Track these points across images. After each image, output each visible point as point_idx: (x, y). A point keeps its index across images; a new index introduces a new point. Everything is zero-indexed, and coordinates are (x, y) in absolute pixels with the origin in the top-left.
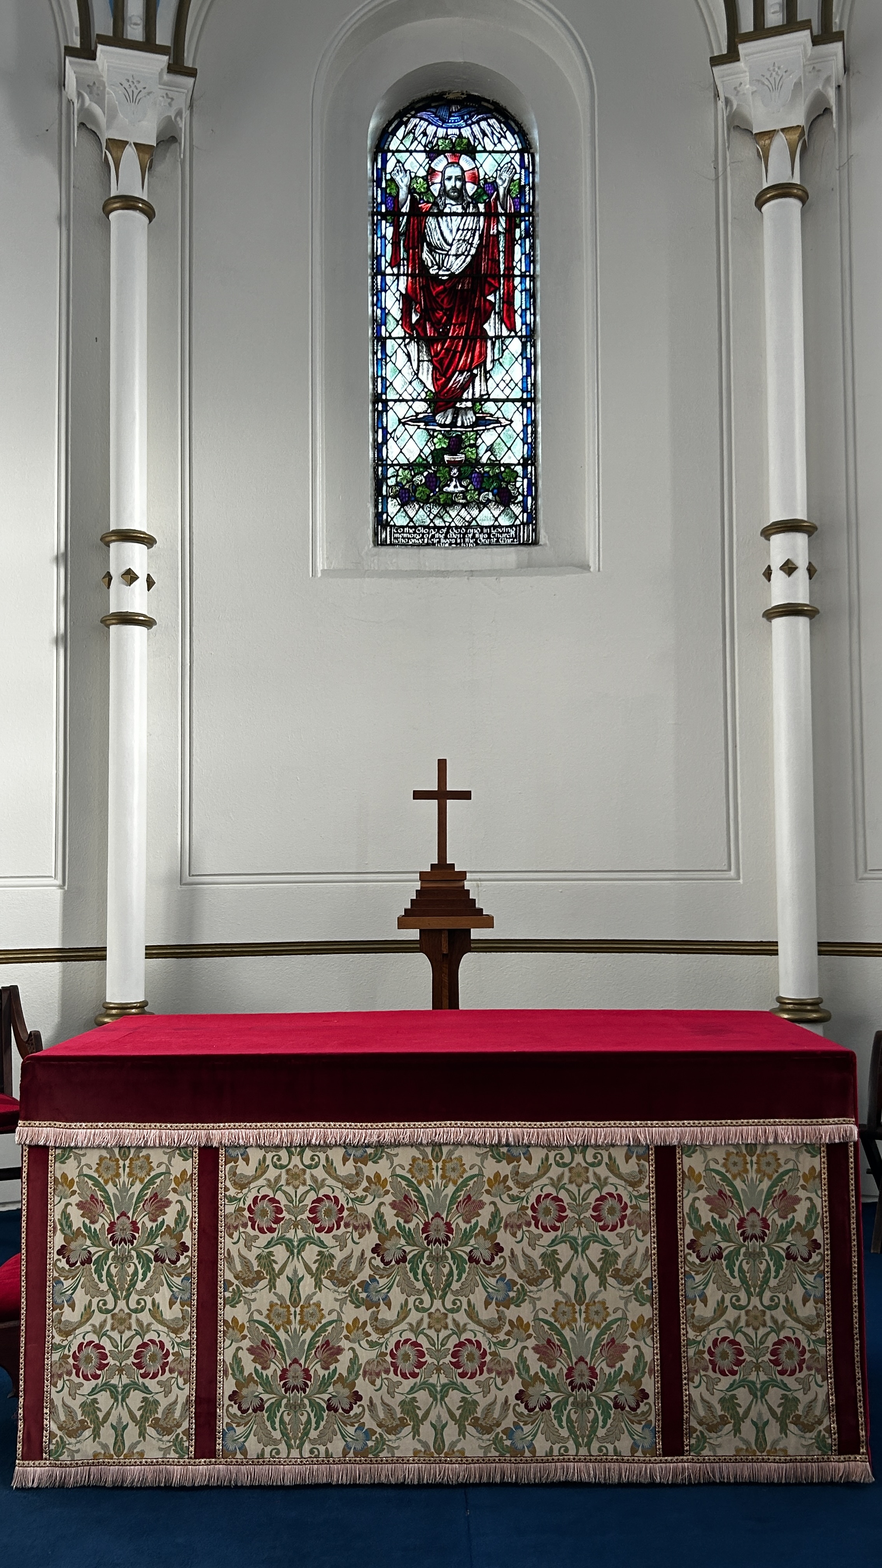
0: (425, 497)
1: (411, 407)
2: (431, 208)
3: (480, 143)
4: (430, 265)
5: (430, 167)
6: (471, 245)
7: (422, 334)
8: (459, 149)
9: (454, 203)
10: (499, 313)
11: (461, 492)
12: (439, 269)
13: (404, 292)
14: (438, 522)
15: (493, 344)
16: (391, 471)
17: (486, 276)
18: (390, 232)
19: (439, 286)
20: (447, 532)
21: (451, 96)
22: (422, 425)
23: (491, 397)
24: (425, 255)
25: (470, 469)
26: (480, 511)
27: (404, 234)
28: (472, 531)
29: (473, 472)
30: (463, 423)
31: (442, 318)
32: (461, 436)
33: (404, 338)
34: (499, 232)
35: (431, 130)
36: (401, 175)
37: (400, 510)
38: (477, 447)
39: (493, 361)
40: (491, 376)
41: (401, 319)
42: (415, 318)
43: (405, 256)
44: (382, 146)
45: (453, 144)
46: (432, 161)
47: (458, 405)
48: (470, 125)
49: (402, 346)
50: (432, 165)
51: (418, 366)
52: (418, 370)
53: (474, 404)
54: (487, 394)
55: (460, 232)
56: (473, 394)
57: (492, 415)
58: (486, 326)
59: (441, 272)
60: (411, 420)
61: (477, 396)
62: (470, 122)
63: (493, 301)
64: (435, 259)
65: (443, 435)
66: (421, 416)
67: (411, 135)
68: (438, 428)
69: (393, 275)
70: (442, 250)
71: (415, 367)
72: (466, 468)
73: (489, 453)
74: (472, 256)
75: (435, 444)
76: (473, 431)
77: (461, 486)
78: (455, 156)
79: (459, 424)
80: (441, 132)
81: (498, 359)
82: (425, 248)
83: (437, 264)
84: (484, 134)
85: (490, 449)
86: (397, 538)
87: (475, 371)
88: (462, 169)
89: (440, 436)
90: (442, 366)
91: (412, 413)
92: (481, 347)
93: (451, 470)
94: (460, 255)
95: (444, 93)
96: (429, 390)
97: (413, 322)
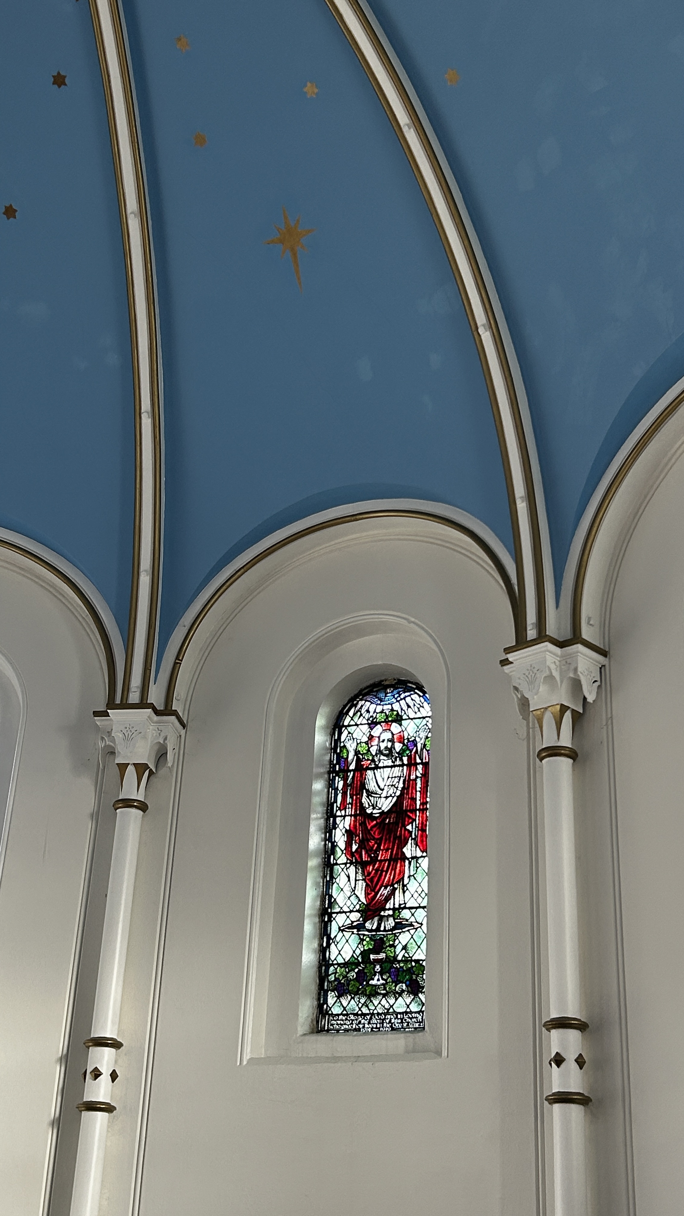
0: (355, 990)
1: (348, 917)
2: (370, 764)
3: (405, 713)
4: (367, 806)
5: (370, 734)
6: (397, 788)
7: (359, 860)
8: (390, 719)
9: (385, 758)
10: (414, 839)
11: (383, 984)
12: (374, 808)
13: (348, 828)
14: (365, 1010)
15: (410, 863)
16: (332, 969)
17: (406, 811)
18: (341, 785)
19: (372, 822)
20: (371, 1018)
21: (387, 683)
22: (355, 931)
23: (407, 906)
24: (364, 800)
25: (389, 965)
26: (396, 1000)
27: (350, 785)
28: (389, 1017)
29: (392, 967)
30: (385, 927)
31: (374, 846)
32: (383, 938)
33: (346, 864)
34: (417, 777)
35: (372, 707)
36: (351, 742)
37: (336, 1001)
38: (395, 947)
39: (409, 877)
40: (407, 889)
41: (345, 849)
42: (354, 847)
43: (351, 801)
44: (338, 724)
45: (387, 716)
46: (372, 729)
47: (382, 913)
48: (398, 701)
49: (345, 870)
50: (372, 733)
51: (355, 884)
52: (355, 888)
53: (394, 912)
54: (405, 903)
55: (390, 779)
56: (394, 904)
57: (407, 920)
58: (405, 850)
59: (375, 811)
60: (348, 928)
61: (397, 906)
62: (399, 699)
63: (411, 830)
64: (370, 801)
65: (371, 938)
66: (355, 924)
67: (359, 713)
68: (366, 933)
69: (341, 816)
70: (376, 794)
71: (353, 886)
72: (386, 965)
73: (404, 951)
74: (398, 797)
75: (364, 946)
76: (392, 934)
77: (383, 979)
78: (388, 724)
79: (382, 928)
80: (379, 709)
81: (413, 876)
82: (365, 794)
83: (373, 805)
84: (409, 706)
85: (405, 948)
86: (332, 1025)
87: (396, 886)
88: (392, 733)
89: (368, 939)
90: (372, 884)
91: (348, 922)
92: (401, 866)
93: (375, 966)
94: (389, 797)
95: (382, 681)
96: (363, 903)
97: (354, 850)
